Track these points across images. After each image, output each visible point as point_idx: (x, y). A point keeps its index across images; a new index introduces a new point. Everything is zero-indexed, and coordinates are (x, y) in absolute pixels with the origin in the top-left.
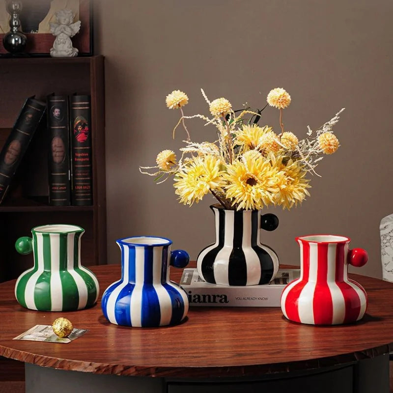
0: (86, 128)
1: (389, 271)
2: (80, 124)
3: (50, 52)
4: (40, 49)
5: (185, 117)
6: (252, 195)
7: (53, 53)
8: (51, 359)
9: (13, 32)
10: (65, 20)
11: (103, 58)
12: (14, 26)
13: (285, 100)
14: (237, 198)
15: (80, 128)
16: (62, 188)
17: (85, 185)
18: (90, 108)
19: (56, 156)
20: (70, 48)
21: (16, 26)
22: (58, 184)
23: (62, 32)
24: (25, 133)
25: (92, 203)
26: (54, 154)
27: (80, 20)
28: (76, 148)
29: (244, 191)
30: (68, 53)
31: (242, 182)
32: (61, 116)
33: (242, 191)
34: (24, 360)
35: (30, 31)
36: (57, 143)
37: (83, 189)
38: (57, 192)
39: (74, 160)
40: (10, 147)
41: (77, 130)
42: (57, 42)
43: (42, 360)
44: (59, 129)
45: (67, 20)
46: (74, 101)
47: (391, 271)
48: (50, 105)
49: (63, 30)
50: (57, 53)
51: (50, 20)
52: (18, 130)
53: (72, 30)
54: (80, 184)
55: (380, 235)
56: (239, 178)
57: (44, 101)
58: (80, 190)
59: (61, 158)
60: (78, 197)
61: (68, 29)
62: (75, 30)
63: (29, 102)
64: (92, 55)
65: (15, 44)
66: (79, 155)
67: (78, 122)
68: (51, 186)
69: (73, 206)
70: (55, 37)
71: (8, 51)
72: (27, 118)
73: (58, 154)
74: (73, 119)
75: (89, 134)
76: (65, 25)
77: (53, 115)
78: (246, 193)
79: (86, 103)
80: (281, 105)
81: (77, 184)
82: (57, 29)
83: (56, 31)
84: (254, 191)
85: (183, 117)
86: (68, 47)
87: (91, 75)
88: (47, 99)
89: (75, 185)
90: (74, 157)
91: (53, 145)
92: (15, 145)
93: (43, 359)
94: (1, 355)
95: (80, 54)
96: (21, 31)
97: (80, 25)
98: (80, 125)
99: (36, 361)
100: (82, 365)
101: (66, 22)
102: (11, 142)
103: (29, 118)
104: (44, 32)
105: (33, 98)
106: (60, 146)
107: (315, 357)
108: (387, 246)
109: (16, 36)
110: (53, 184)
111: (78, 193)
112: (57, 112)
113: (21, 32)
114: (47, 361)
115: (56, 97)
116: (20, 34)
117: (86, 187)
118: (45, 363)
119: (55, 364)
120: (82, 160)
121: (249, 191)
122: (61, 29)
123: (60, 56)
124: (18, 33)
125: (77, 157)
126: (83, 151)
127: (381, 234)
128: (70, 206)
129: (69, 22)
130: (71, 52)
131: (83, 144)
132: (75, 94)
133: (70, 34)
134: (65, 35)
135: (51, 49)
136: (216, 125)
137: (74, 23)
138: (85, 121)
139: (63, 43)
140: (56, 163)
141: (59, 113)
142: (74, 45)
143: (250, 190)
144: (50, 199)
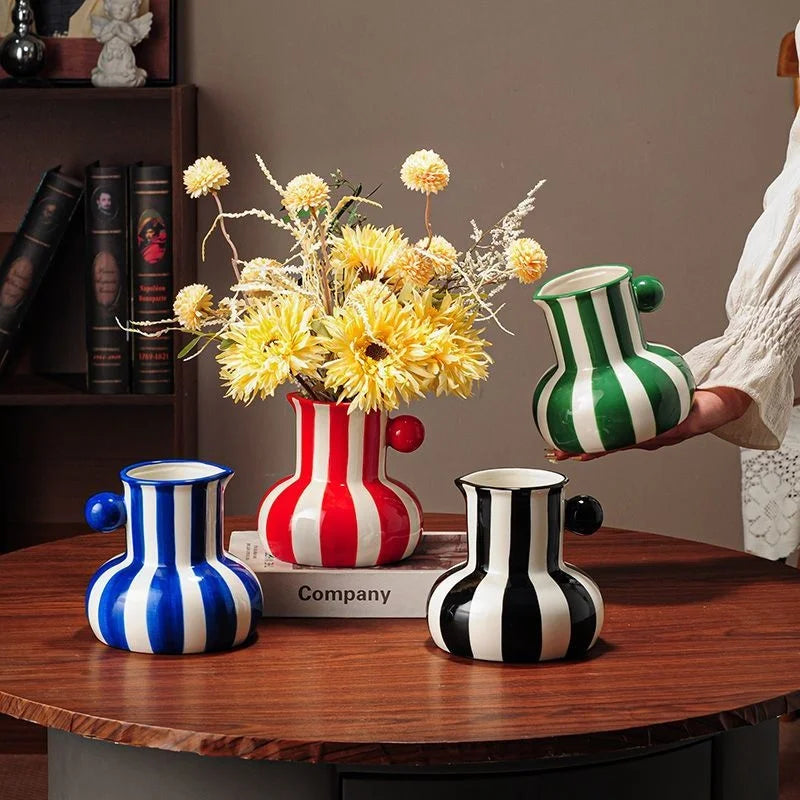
0: (162, 233)
1: (758, 536)
2: (150, 225)
3: (91, 76)
4: (70, 69)
5: (225, 215)
6: (378, 380)
7: (98, 79)
8: (107, 722)
9: (18, 33)
10: (122, 10)
11: (195, 90)
12: (20, 22)
13: (439, 176)
14: (349, 389)
15: (149, 234)
16: (113, 357)
17: (158, 352)
18: (171, 193)
19: (101, 291)
20: (132, 68)
21: (24, 22)
22: (105, 349)
23: (116, 35)
24: (41, 243)
25: (170, 388)
26: (98, 286)
27: (150, 11)
28: (141, 275)
29: (361, 372)
30: (128, 79)
31: (357, 354)
32: (112, 208)
33: (358, 372)
34: (50, 723)
35: (53, 33)
36: (104, 265)
37: (154, 360)
38: (103, 365)
39: (136, 299)
40: (12, 271)
41: (144, 237)
42: (106, 56)
43: (87, 725)
44: (107, 234)
45: (126, 10)
46: (137, 177)
47: (763, 536)
48: (91, 185)
49: (117, 30)
50: (105, 77)
51: (92, 11)
52: (27, 236)
53: (135, 31)
54: (149, 348)
55: (740, 460)
56: (352, 346)
57: (77, 177)
58: (149, 361)
59: (112, 295)
60: (144, 376)
61: (128, 30)
62: (141, 31)
63: (49, 179)
64: (175, 84)
65: (23, 59)
66: (148, 289)
67: (147, 220)
68: (92, 354)
69: (133, 396)
70: (101, 46)
71: (9, 72)
72: (45, 213)
73: (105, 287)
74: (137, 216)
75: (167, 245)
76: (121, 20)
77: (97, 205)
78: (367, 377)
79: (162, 182)
80: (433, 187)
81: (143, 349)
82: (106, 28)
83: (103, 33)
84: (382, 372)
85: (222, 215)
86: (127, 67)
87: (174, 124)
88: (85, 174)
89: (138, 352)
90: (139, 293)
91: (97, 269)
92: (21, 268)
93: (90, 722)
94: (3, 712)
95: (151, 82)
96: (34, 31)
97: (151, 22)
98: (152, 227)
99: (75, 726)
100: (170, 736)
101: (124, 15)
102: (12, 261)
103: (50, 212)
104: (80, 35)
105: (57, 170)
106: (110, 269)
107: (643, 723)
108: (753, 485)
109: (25, 43)
110: (97, 349)
111: (144, 368)
112: (104, 201)
113: (34, 35)
114: (97, 727)
115: (102, 170)
116: (33, 37)
117: (160, 356)
118: (93, 732)
119: (115, 733)
120: (153, 299)
121: (372, 371)
122: (114, 28)
123: (110, 85)
124: (29, 36)
125: (143, 294)
126: (156, 281)
127: (743, 459)
128: (129, 395)
129: (130, 15)
130: (132, 77)
131: (155, 268)
132: (140, 164)
133: (131, 41)
134: (122, 42)
135: (94, 71)
136: (290, 231)
137: (139, 16)
138: (160, 219)
139: (118, 58)
140: (101, 305)
141: (110, 203)
142: (140, 63)
143: (374, 369)
144: (91, 379)
